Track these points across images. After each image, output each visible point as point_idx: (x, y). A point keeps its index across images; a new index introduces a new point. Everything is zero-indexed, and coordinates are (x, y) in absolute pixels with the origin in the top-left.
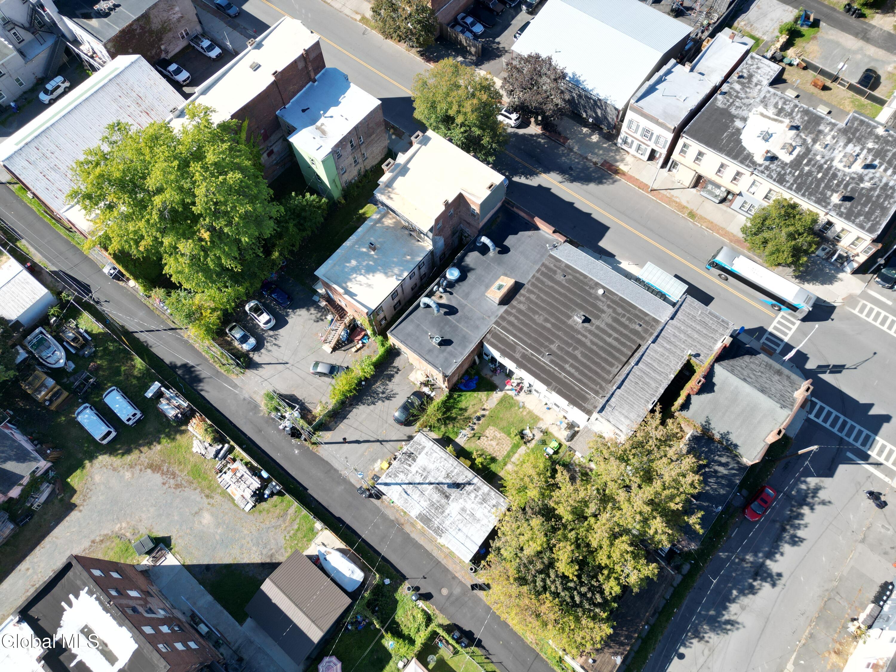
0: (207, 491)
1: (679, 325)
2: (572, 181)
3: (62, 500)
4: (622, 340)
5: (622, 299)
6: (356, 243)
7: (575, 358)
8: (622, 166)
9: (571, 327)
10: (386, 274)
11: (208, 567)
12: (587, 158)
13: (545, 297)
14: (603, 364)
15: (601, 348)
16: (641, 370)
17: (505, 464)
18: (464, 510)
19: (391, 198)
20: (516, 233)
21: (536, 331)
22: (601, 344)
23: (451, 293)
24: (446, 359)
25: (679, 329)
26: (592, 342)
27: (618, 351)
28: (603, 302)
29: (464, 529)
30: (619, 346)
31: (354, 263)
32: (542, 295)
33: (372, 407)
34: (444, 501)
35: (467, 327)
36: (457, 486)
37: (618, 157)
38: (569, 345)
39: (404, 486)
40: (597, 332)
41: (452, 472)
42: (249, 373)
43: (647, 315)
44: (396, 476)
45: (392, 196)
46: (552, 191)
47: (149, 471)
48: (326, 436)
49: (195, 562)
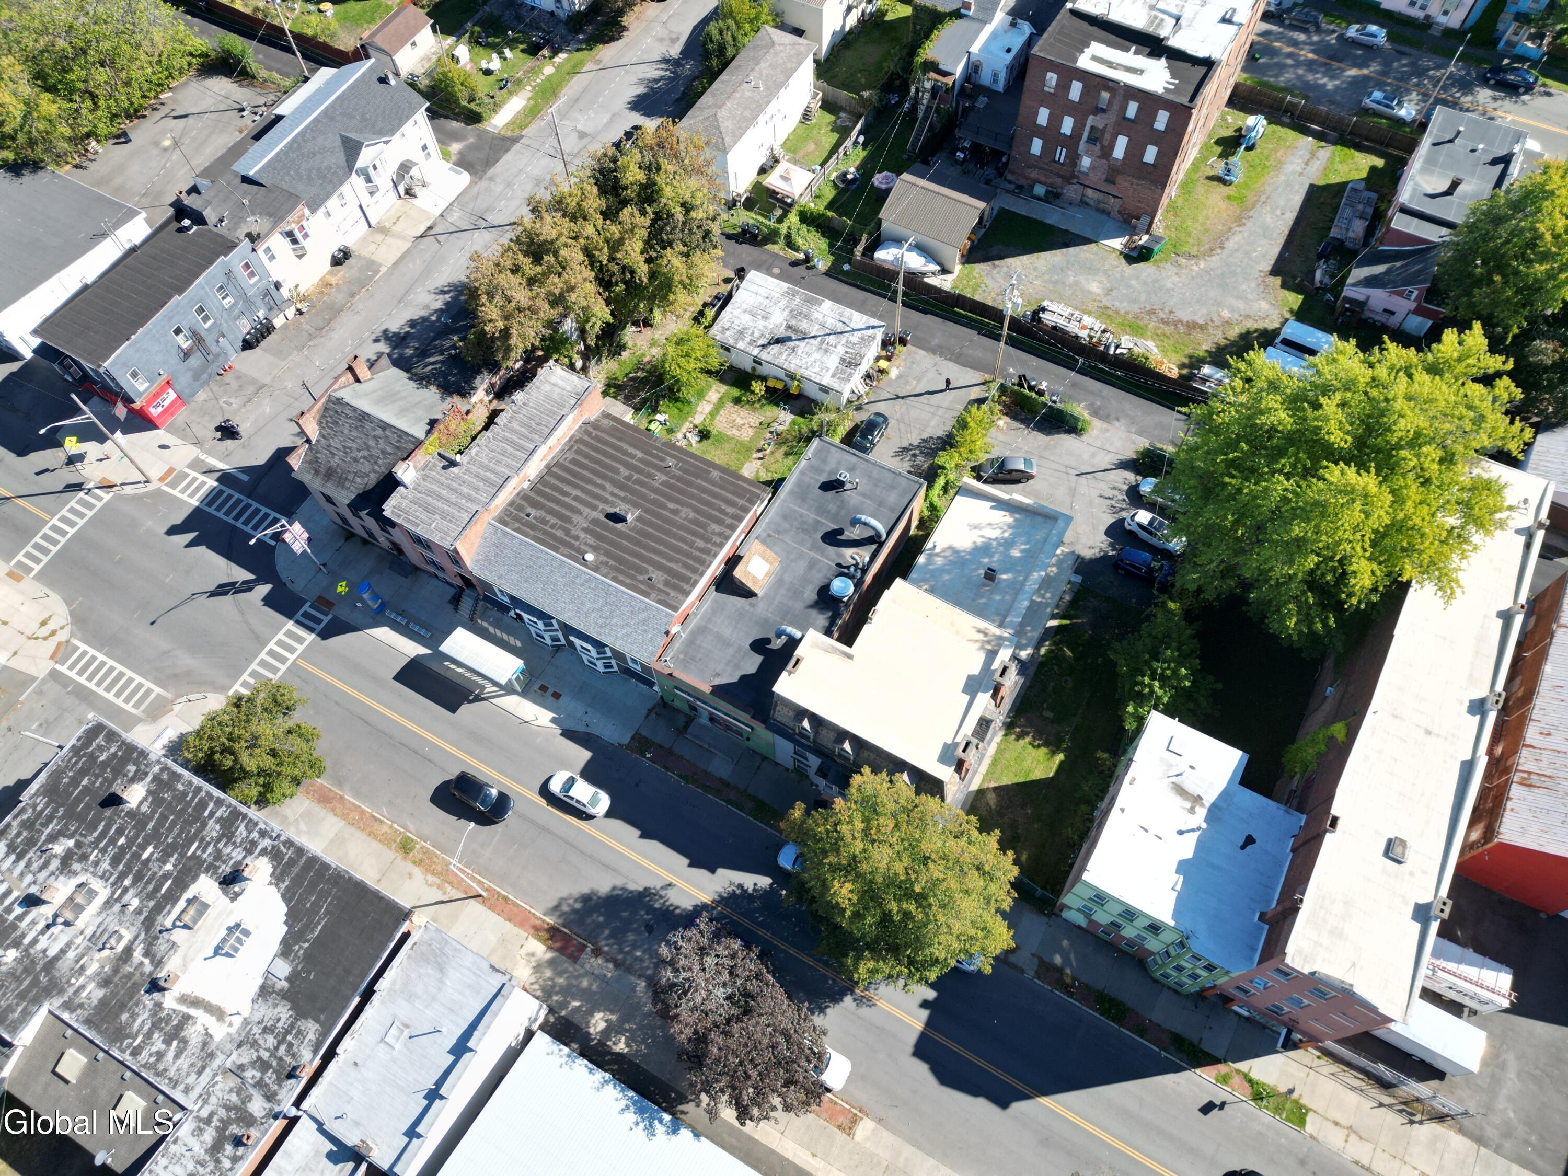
0: (1110, 313)
1: (469, 505)
2: (646, 893)
3: (1295, 277)
4: (556, 494)
5: (556, 550)
6: (1023, 584)
7: (627, 466)
8: (539, 949)
9: (636, 506)
10: (955, 551)
11: (1066, 246)
12: (617, 964)
13: (681, 544)
14: (586, 461)
15: (589, 481)
16: (532, 441)
17: (721, 399)
18: (765, 318)
19: (979, 631)
20: (744, 678)
21: (692, 496)
22: (589, 487)
23: (839, 565)
24: (824, 461)
25: (470, 499)
26: (603, 488)
27: (563, 480)
28: (586, 544)
29: (761, 299)
30: (561, 485)
31: (1016, 553)
32: (686, 547)
33: (925, 436)
34: (793, 322)
35: (801, 516)
36: (778, 341)
37: (548, 973)
38: (638, 482)
39: (848, 329)
40: (596, 502)
41: (789, 355)
42: (1130, 454)
43: (517, 530)
44: (862, 338)
45: (980, 637)
46: (686, 861)
47: (1201, 322)
48: (976, 393)
49: (1085, 247)
